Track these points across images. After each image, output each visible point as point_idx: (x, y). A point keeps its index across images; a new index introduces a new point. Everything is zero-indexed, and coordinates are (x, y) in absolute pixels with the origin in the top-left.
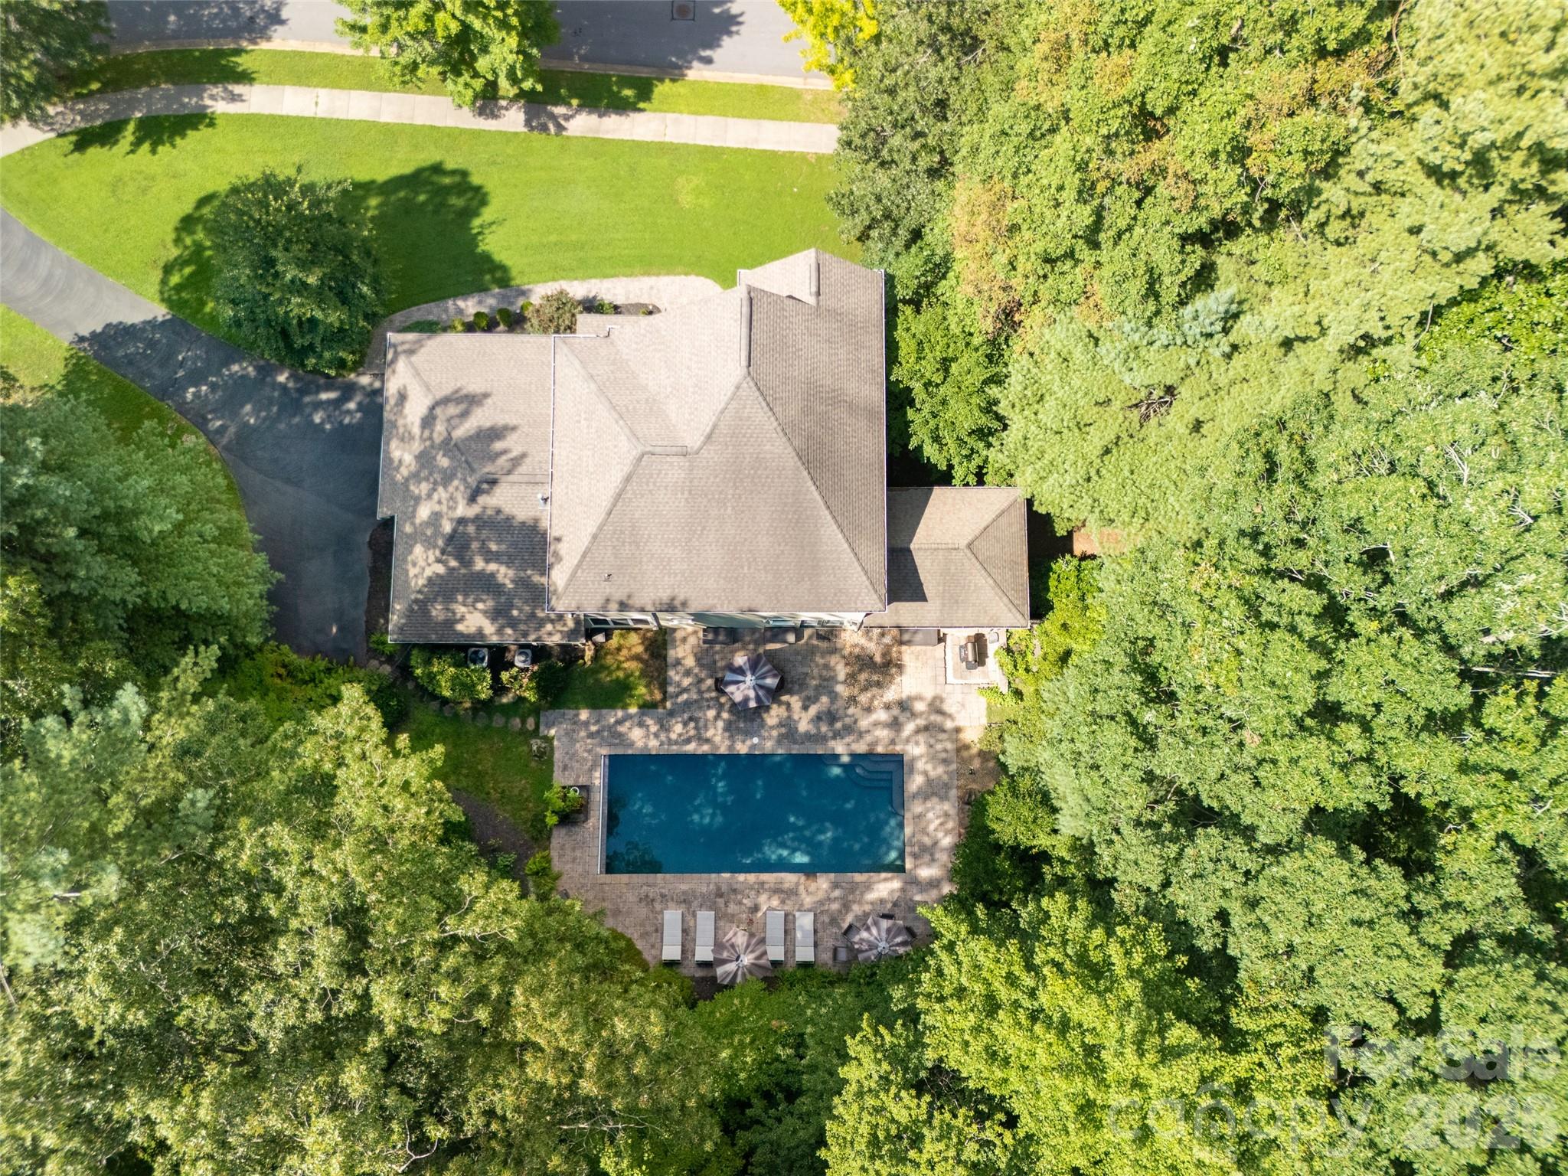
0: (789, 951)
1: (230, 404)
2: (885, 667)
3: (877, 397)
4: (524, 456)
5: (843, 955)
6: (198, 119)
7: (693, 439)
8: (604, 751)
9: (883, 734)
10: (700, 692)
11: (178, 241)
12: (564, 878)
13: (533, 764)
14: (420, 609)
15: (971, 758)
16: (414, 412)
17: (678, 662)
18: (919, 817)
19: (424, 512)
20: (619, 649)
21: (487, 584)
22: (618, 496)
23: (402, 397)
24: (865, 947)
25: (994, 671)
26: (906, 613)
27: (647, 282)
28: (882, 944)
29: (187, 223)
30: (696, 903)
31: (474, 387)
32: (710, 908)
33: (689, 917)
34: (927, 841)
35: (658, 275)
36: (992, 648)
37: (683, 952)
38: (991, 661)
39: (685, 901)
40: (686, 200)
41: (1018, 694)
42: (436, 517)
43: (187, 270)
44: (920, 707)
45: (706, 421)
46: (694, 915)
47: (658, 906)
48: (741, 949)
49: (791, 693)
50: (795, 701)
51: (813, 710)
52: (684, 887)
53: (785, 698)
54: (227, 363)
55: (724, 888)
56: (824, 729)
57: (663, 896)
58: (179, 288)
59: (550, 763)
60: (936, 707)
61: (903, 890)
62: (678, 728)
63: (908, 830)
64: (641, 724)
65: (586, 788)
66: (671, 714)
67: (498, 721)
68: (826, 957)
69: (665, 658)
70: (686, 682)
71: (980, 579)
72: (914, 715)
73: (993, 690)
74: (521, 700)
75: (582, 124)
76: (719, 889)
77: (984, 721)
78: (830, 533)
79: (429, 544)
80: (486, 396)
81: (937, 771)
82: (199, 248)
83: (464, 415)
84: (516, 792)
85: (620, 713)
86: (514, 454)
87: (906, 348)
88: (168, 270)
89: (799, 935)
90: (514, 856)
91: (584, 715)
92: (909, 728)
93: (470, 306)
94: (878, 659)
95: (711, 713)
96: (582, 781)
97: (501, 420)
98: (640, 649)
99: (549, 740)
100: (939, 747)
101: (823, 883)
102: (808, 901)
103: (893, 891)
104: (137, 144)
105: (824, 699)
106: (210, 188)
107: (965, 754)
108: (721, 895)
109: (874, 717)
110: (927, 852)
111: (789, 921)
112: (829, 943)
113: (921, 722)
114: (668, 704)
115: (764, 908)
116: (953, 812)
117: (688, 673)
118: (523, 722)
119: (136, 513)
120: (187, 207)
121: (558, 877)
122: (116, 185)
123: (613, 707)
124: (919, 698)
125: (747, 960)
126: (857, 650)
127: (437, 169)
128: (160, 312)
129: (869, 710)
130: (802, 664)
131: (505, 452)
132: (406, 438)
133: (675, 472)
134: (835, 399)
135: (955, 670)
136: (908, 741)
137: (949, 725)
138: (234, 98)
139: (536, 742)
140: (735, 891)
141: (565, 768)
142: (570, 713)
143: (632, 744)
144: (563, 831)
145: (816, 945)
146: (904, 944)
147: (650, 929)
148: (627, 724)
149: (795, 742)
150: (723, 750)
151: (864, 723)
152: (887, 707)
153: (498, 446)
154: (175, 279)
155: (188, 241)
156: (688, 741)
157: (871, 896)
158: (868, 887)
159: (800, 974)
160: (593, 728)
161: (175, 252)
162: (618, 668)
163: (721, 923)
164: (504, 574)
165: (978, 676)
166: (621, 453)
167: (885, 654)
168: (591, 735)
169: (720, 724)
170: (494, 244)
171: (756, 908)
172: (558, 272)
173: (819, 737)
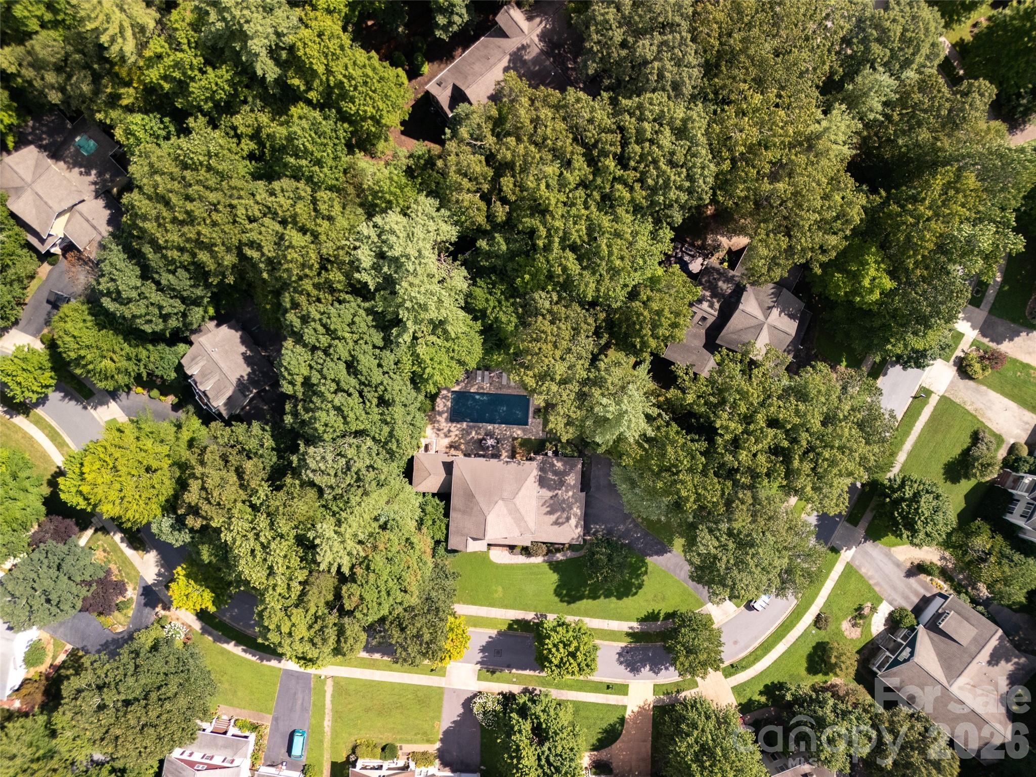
1: (628, 531)
2: (451, 446)
3: (453, 514)
4: (543, 506)
6: (642, 621)
8: (528, 427)
9: (452, 429)
10: (502, 442)
11: (643, 581)
14: (572, 467)
15: (430, 421)
16: (573, 521)
17: (507, 451)
18: (446, 406)
19: (570, 493)
20: (523, 456)
21: (556, 473)
22: (519, 490)
23: (576, 527)
25: (423, 442)
26: (447, 459)
27: (513, 562)
29: (640, 586)
30: (506, 387)
31: (556, 527)
32: (503, 385)
34: (445, 400)
35: (508, 563)
36: (423, 449)
38: (424, 445)
39: (509, 387)
40: (500, 589)
42: (567, 491)
43: (640, 572)
44: (443, 436)
46: (507, 384)
47: (516, 386)
48: (495, 377)
50: (476, 438)
51: (471, 436)
52: (509, 391)
53: (479, 439)
54: (629, 543)
56: (469, 431)
57: (514, 389)
58: (642, 566)
59: (543, 425)
60: (438, 435)
62: (508, 433)
63: (449, 404)
64: (518, 434)
65: (534, 418)
66: (510, 437)
68: (474, 371)
69: (511, 452)
70: (505, 445)
71: (428, 466)
72: (445, 434)
73: (424, 438)
74: (550, 443)
75: (530, 616)
76: (500, 390)
77: (426, 430)
78: (468, 478)
79: (569, 485)
80: (552, 524)
81: (438, 418)
82: (637, 579)
83: (558, 519)
86: (545, 506)
88: (646, 572)
89: (480, 378)
91: (533, 437)
92: (446, 430)
93: (559, 556)
94: (453, 449)
95: (499, 437)
96: (534, 420)
97: (548, 516)
98: (518, 455)
99: (543, 432)
100: (438, 425)
101: (472, 390)
102: (477, 386)
104: (659, 613)
105: (468, 439)
106: (635, 597)
107: (432, 422)
108: (500, 388)
109: (455, 434)
111: (483, 380)
112: (473, 375)
113: (442, 431)
114: (511, 440)
115: (489, 385)
116: (437, 407)
117: (505, 448)
118: (550, 437)
120: (640, 591)
122: (663, 599)
123: (525, 439)
124: (442, 438)
125: (495, 373)
126: (459, 451)
127: (569, 603)
128: (649, 560)
129: (456, 436)
130: (475, 447)
131: (548, 507)
132: (575, 515)
133: (505, 494)
134: (464, 512)
135: (433, 443)
136: (446, 427)
137: (435, 430)
138: (631, 628)
139: (547, 431)
140: (496, 389)
141: (539, 423)
142: (537, 438)
143: (521, 429)
148: (522, 435)
149: (478, 426)
150: (496, 426)
151: (458, 432)
152: (451, 436)
153: (549, 509)
154: (644, 569)
155: (640, 581)
156: (505, 430)
158: (461, 389)
160: (530, 434)
161: (645, 578)
162: (523, 450)
163: (500, 381)
164: (550, 475)
165: (428, 441)
166: (518, 500)
167: (451, 449)
168: (532, 432)
169: (497, 433)
170: (555, 577)
171: (491, 385)
172: (537, 566)
173: (471, 428)
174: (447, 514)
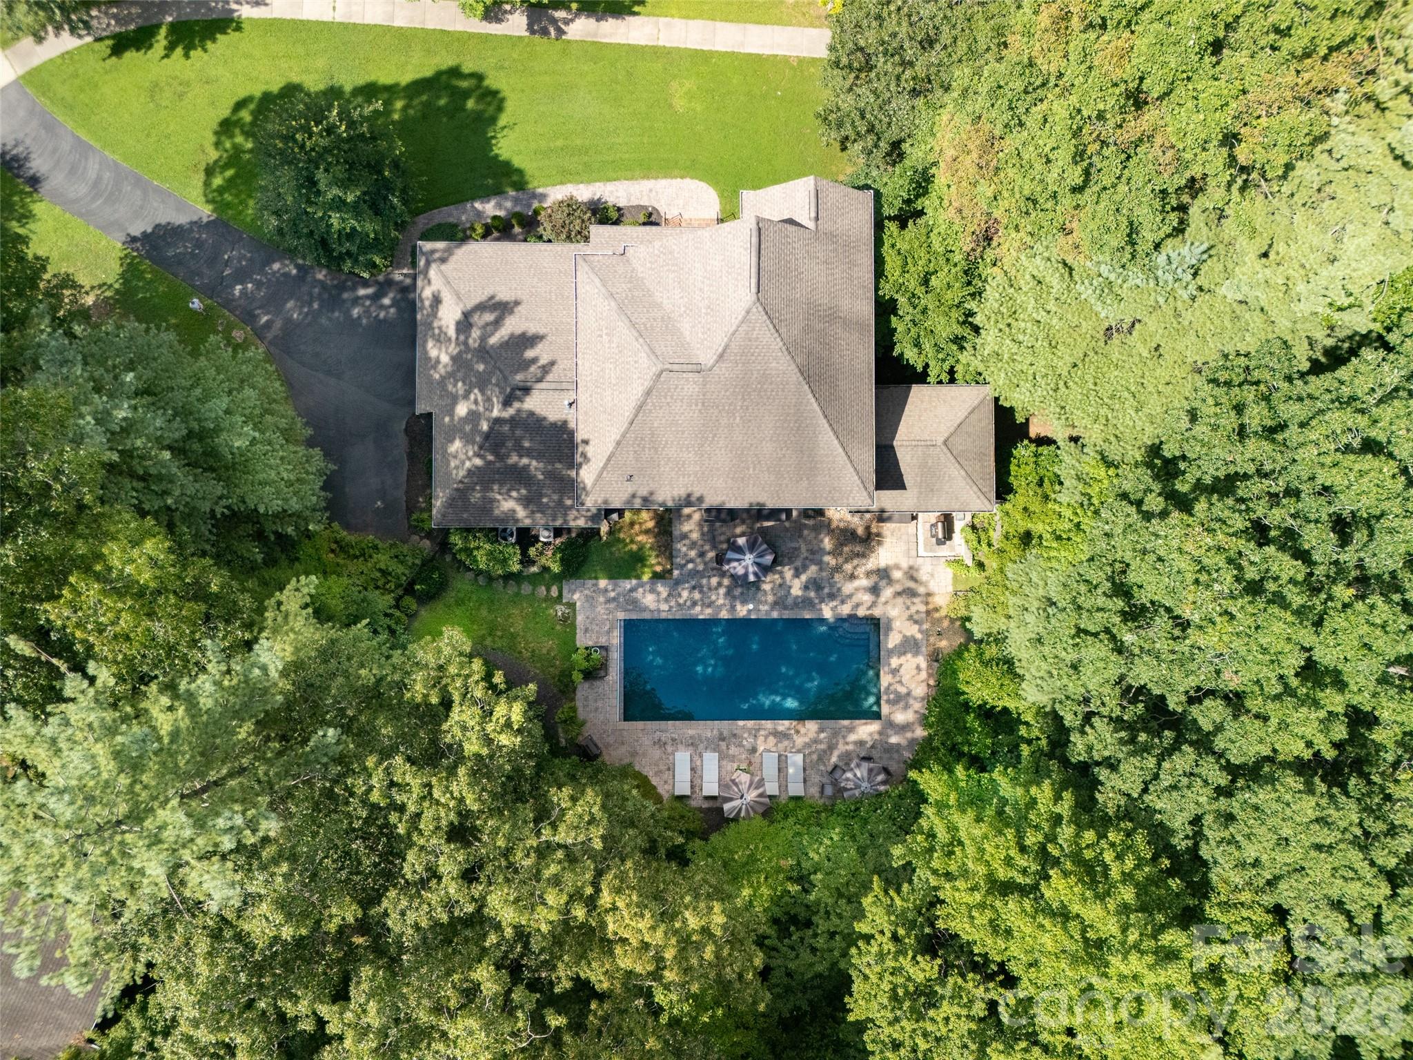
0: (783, 786)
1: (274, 301)
2: (866, 541)
3: (866, 310)
4: (552, 363)
5: (829, 791)
6: (226, 23)
7: (707, 357)
8: (621, 615)
9: (867, 598)
10: (705, 564)
11: (217, 145)
12: (588, 725)
13: (558, 627)
14: (460, 496)
15: (940, 620)
16: (449, 316)
17: (685, 536)
18: (895, 672)
19: (462, 410)
20: (632, 524)
21: (519, 477)
22: (640, 408)
23: (437, 300)
24: (850, 785)
25: (960, 544)
26: (888, 499)
27: (647, 184)
28: (865, 785)
29: (226, 127)
30: (701, 746)
31: (504, 295)
32: (714, 750)
33: (696, 758)
34: (903, 690)
35: (656, 178)
36: (958, 525)
37: (692, 787)
38: (957, 536)
39: (692, 744)
40: (680, 104)
41: (981, 565)
42: (473, 417)
43: (230, 173)
44: (897, 575)
45: (719, 341)
46: (701, 756)
47: (669, 749)
48: (744, 787)
49: (782, 565)
50: (788, 572)
51: (804, 578)
52: (691, 732)
53: (779, 568)
54: (269, 261)
55: (726, 733)
56: (812, 594)
57: (674, 740)
58: (221, 190)
59: (573, 626)
60: (911, 574)
61: (880, 733)
62: (685, 594)
63: (885, 680)
64: (652, 591)
65: (605, 649)
66: (678, 583)
67: (526, 589)
68: (814, 791)
69: (671, 534)
70: (693, 553)
71: (955, 472)
72: (890, 581)
73: (958, 562)
74: (546, 569)
75: (581, 28)
76: (721, 734)
77: (950, 589)
78: (827, 439)
79: (468, 440)
80: (517, 303)
81: (913, 631)
82: (237, 149)
83: (497, 323)
84: (544, 651)
85: (634, 582)
86: (542, 362)
87: (892, 263)
88: (209, 172)
89: (791, 771)
90: (545, 707)
91: (603, 583)
92: (887, 593)
93: (490, 209)
94: (860, 531)
95: (714, 581)
96: (603, 641)
97: (532, 328)
98: (651, 524)
99: (572, 605)
100: (913, 609)
101: (811, 726)
102: (800, 741)
103: (871, 734)
104: (170, 48)
105: (813, 569)
106: (242, 94)
107: (937, 615)
108: (723, 739)
109: (857, 583)
110: (901, 700)
111: (782, 760)
112: (816, 779)
113: (898, 588)
114: (676, 573)
115: (761, 749)
116: (924, 665)
117: (693, 545)
118: (548, 590)
119: (217, 430)
120: (225, 112)
121: (583, 723)
122: (154, 89)
123: (628, 577)
124: (897, 567)
125: (751, 796)
126: (842, 525)
127: (454, 72)
128: (206, 211)
129: (852, 577)
130: (791, 540)
131: (534, 360)
132: (441, 339)
133: (690, 386)
134: (832, 316)
135: (926, 545)
136: (886, 603)
137: (922, 590)
138: (258, 2)
139: (560, 610)
140: (735, 735)
141: (586, 630)
142: (590, 583)
143: (645, 609)
144: (587, 685)
145: (805, 781)
146: (884, 783)
147: (663, 768)
148: (641, 590)
149: (785, 608)
150: (724, 614)
151: (848, 588)
152: (868, 574)
153: (530, 354)
154: (217, 181)
155: (228, 145)
156: (694, 604)
157: (852, 737)
158: (851, 730)
159: (792, 805)
160: (612, 594)
161: (214, 155)
162: (632, 541)
163: (724, 763)
164: (536, 467)
165: (945, 551)
166: (642, 369)
167: (868, 528)
168: (608, 601)
169: (722, 591)
170: (507, 146)
171: (754, 750)
172: (566, 176)
173: (806, 603)
174: (885, 309)
